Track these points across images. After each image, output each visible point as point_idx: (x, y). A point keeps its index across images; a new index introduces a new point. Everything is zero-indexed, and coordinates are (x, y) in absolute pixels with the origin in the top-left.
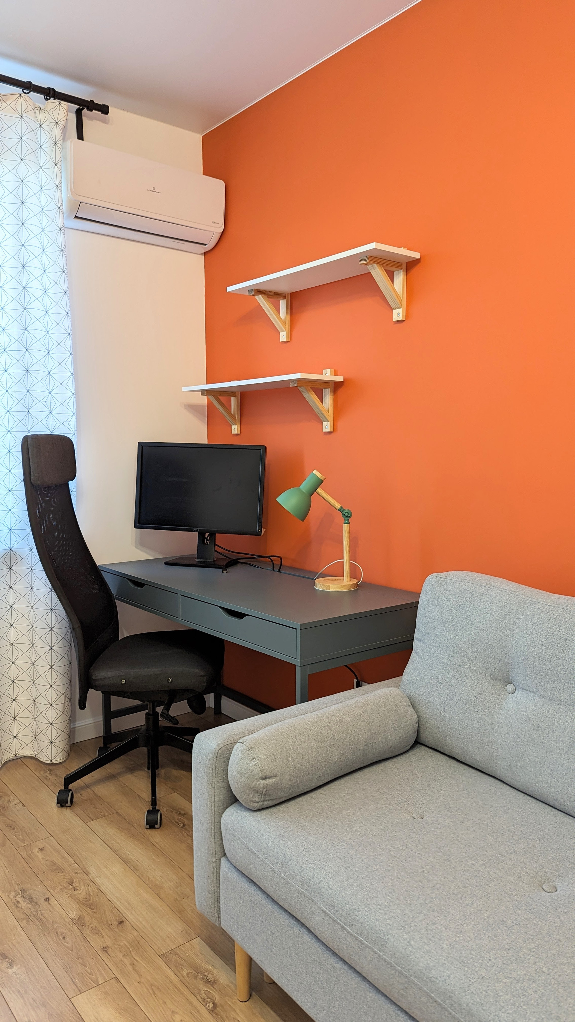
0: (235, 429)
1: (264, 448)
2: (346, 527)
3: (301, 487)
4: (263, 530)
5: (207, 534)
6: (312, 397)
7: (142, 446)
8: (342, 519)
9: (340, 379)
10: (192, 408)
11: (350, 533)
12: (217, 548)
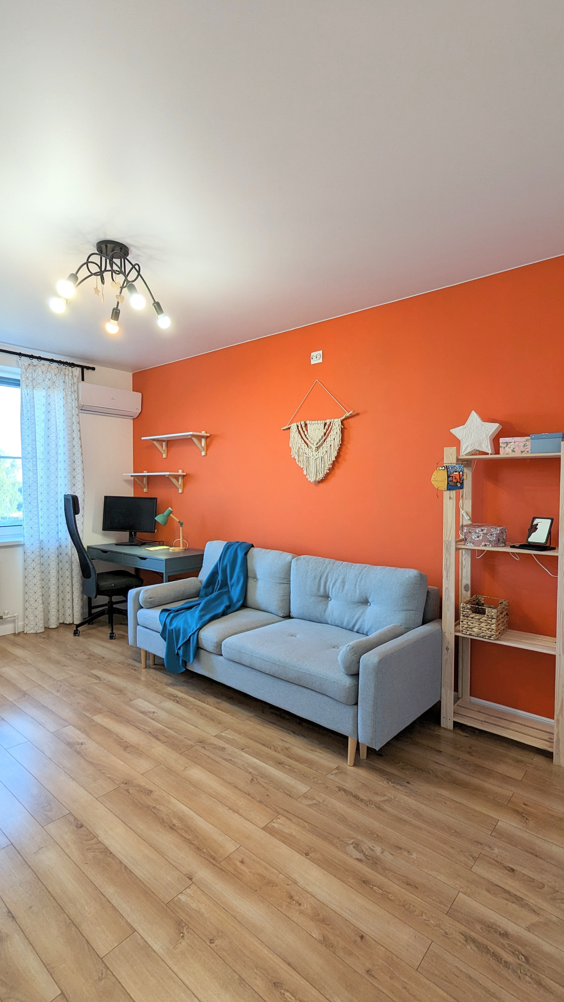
0: (145, 490)
1: (156, 498)
2: (181, 528)
3: (164, 514)
4: (156, 531)
5: (133, 533)
6: (174, 481)
7: (106, 498)
8: (180, 525)
9: (185, 474)
10: (127, 481)
11: (182, 530)
12: (137, 538)
